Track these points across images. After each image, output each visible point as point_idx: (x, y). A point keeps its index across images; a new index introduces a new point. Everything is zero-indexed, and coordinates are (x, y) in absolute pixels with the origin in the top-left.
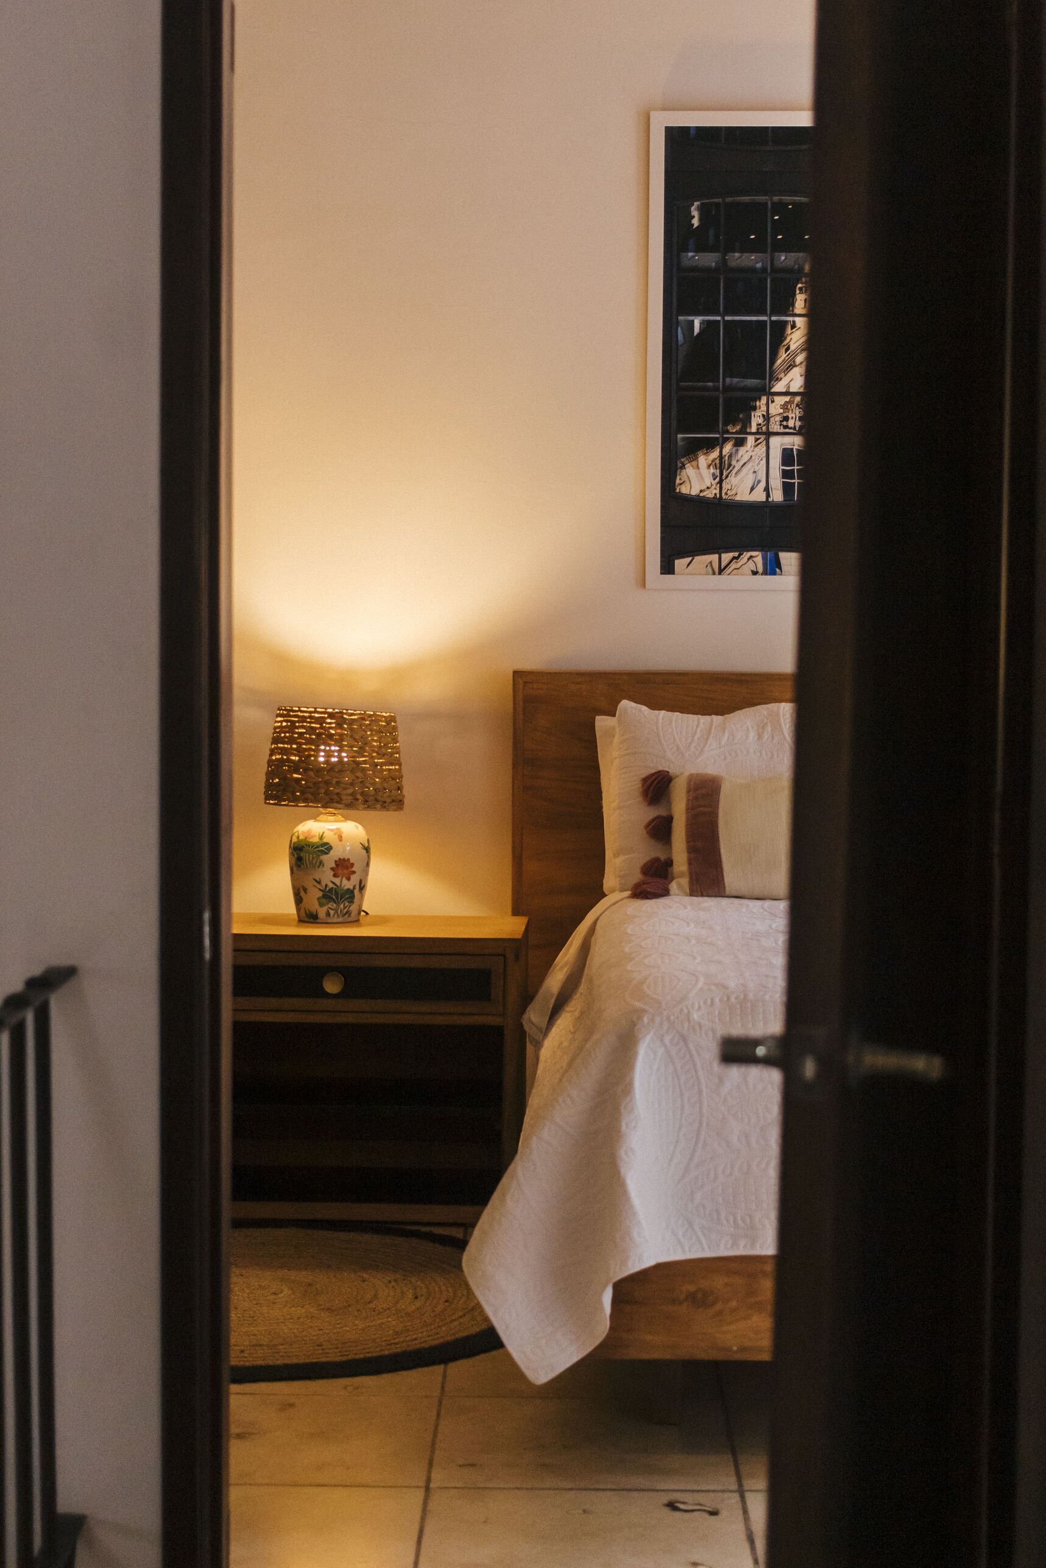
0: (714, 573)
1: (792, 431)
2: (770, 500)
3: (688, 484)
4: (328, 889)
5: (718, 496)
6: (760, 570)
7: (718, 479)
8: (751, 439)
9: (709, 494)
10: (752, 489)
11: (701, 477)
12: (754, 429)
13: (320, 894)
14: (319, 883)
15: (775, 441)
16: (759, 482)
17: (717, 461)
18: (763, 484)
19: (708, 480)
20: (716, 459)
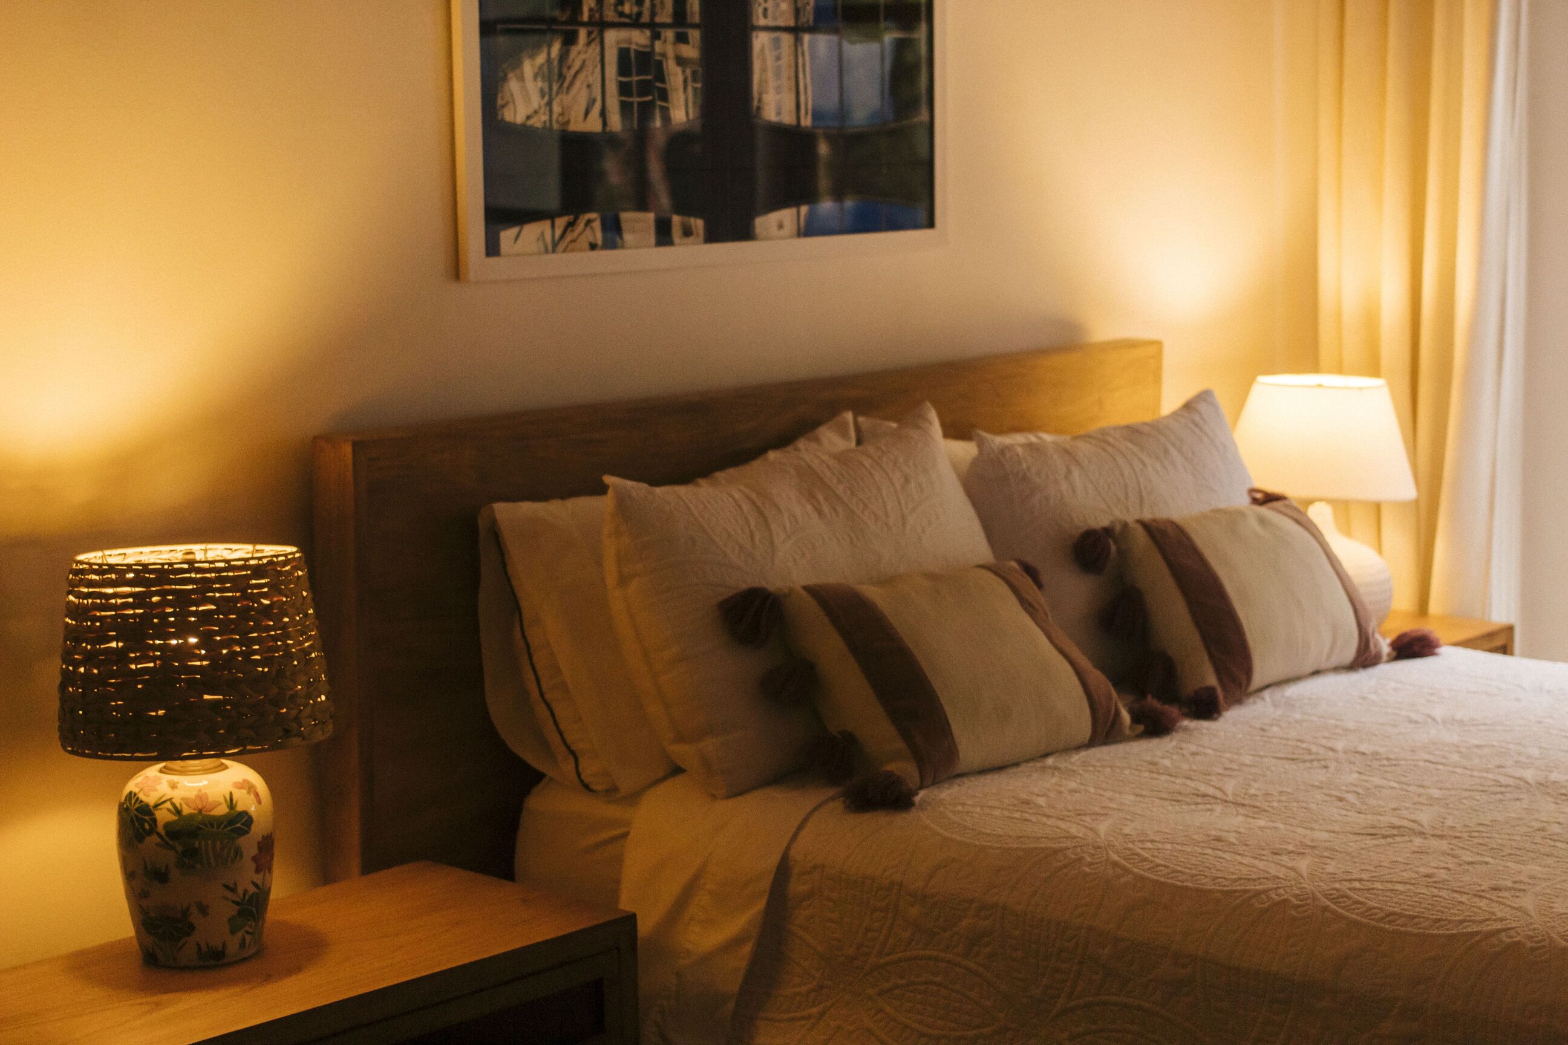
0: (547, 251)
1: (627, 20)
2: (608, 129)
3: (511, 106)
4: (247, 897)
5: (548, 124)
6: (600, 242)
7: (546, 98)
8: (582, 33)
9: (537, 122)
10: (587, 113)
11: (527, 99)
12: (585, 17)
13: (234, 910)
14: (233, 890)
15: (612, 37)
16: (594, 101)
17: (545, 68)
18: (598, 106)
19: (536, 101)
20: (544, 65)
